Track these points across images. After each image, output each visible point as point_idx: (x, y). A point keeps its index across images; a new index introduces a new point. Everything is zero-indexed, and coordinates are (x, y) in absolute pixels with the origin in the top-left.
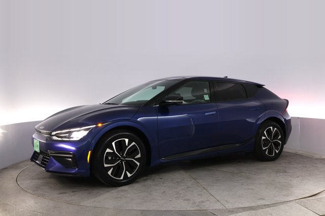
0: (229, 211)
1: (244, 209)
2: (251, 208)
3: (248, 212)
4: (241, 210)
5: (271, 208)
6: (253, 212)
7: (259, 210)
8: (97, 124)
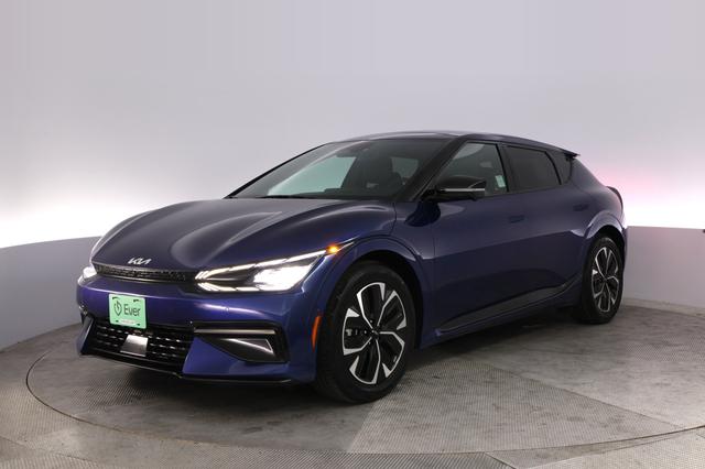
0: (538, 455)
1: (574, 450)
2: (590, 448)
3: (582, 458)
4: (567, 454)
5: (638, 448)
6: (596, 457)
7: (611, 454)
8: (327, 248)
